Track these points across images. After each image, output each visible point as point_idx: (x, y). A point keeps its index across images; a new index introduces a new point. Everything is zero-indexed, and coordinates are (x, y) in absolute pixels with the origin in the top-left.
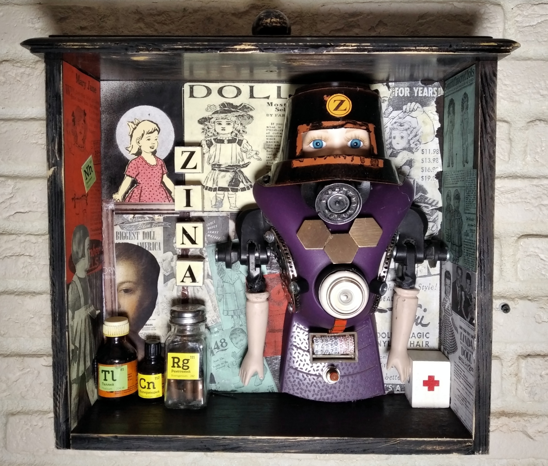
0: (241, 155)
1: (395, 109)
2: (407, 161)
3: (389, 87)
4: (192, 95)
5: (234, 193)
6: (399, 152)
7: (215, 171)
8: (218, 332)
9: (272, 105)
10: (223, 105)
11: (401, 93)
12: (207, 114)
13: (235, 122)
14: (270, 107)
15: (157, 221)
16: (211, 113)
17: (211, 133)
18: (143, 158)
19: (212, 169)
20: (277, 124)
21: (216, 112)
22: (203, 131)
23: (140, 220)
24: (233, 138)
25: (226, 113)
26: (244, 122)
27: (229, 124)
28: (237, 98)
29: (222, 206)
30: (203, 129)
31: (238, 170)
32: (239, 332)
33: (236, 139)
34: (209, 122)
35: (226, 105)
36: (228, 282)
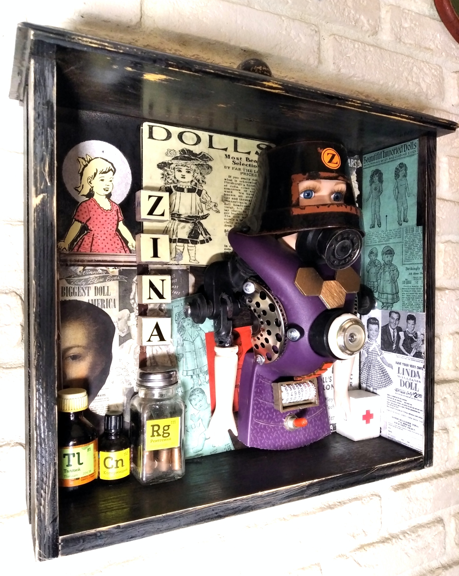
0: (200, 206)
4: (151, 136)
5: (194, 245)
7: (174, 221)
10: (183, 151)
12: (167, 159)
13: (195, 170)
14: (228, 159)
15: (111, 274)
16: (170, 158)
17: (171, 179)
18: (95, 201)
19: (172, 219)
20: (234, 177)
21: (176, 158)
22: (162, 176)
23: (91, 273)
24: (193, 187)
25: (186, 160)
26: (203, 172)
27: (189, 172)
28: (197, 146)
29: (181, 259)
30: (163, 174)
31: (198, 221)
32: (199, 392)
33: (196, 189)
34: (169, 168)
35: (186, 151)
36: (188, 339)
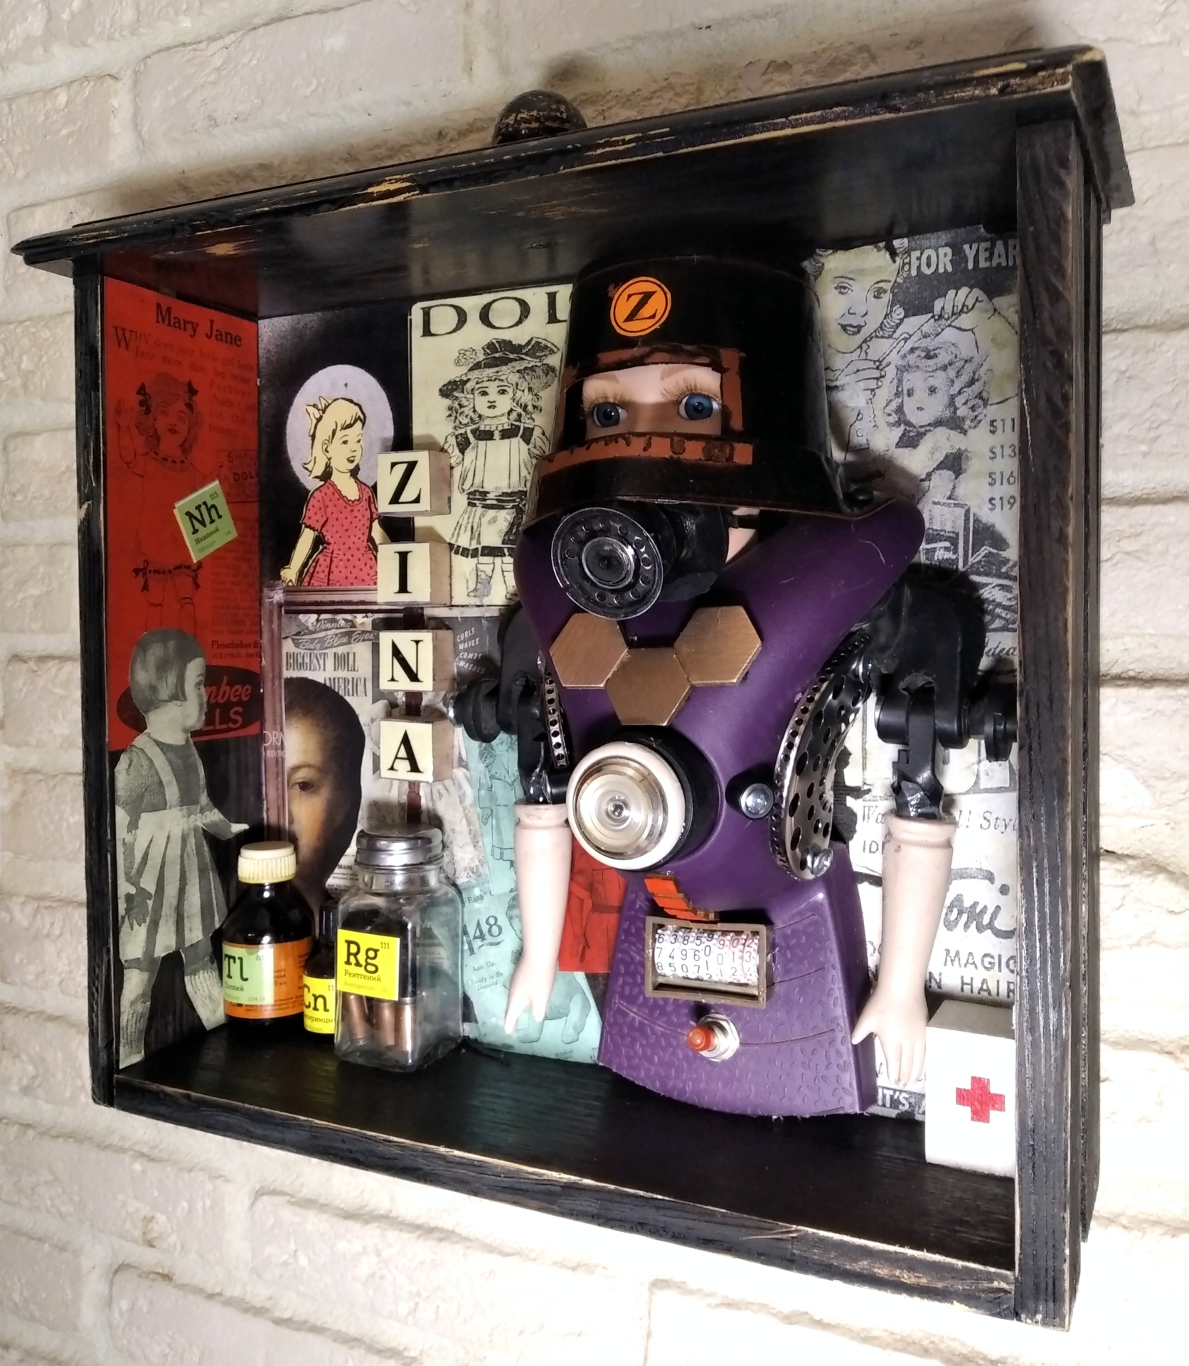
0: (529, 466)
1: (910, 312)
2: (947, 456)
3: (893, 253)
4: (427, 332)
6: (924, 434)
7: (474, 509)
8: (481, 898)
10: (491, 346)
11: (929, 265)
13: (517, 384)
15: (360, 628)
16: (465, 369)
17: (467, 416)
18: (333, 485)
19: (470, 504)
21: (477, 366)
22: (449, 412)
23: (329, 626)
24: (512, 425)
25: (498, 366)
26: (536, 384)
27: (503, 392)
28: (520, 326)
29: (489, 593)
30: (450, 409)
31: (524, 503)
33: (518, 427)
34: (463, 392)
35: (497, 345)
36: (502, 778)
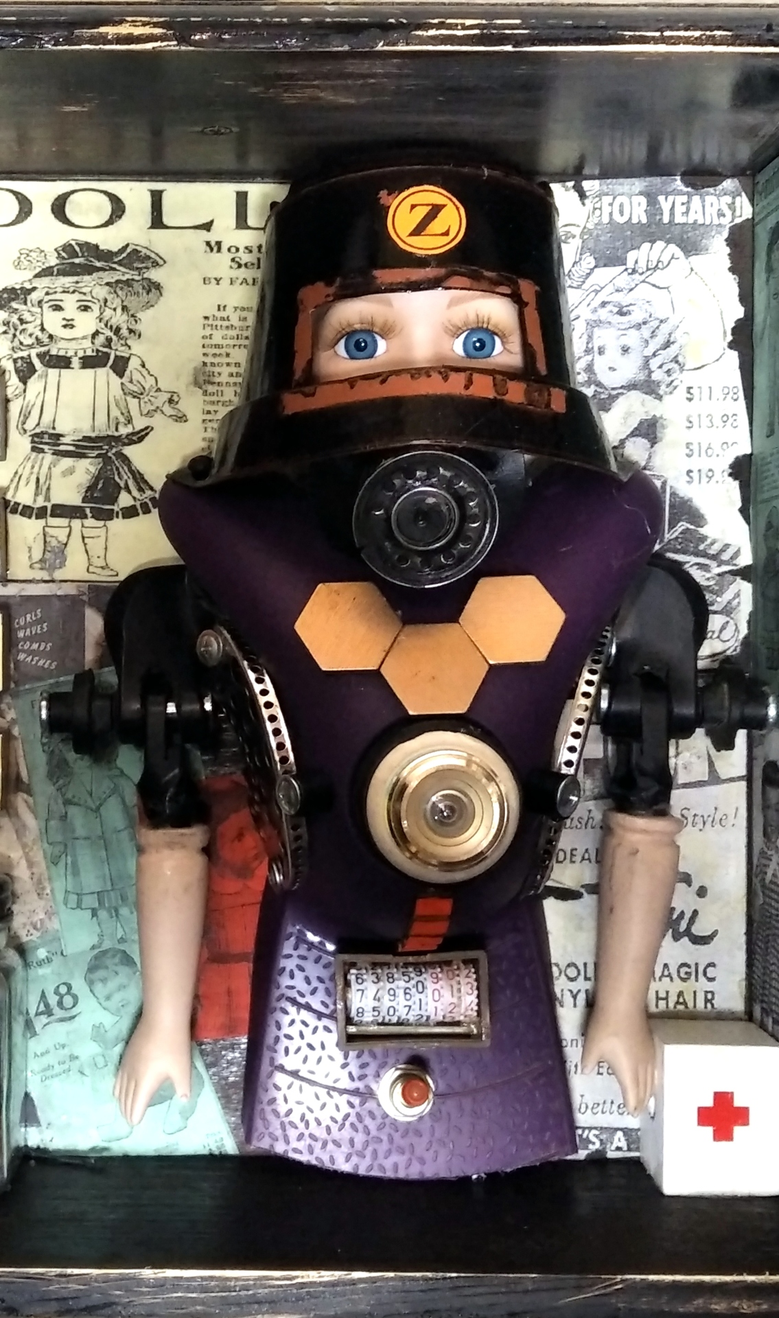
0: (122, 404)
1: (602, 263)
2: (641, 423)
3: (582, 195)
5: (101, 523)
6: (617, 396)
7: (41, 455)
8: (49, 960)
9: (219, 250)
10: (68, 249)
11: (621, 213)
13: (106, 301)
14: (215, 255)
16: (30, 275)
17: (31, 335)
19: (34, 449)
20: (236, 308)
21: (47, 272)
22: (5, 328)
24: (98, 351)
25: (78, 274)
26: (132, 302)
27: (86, 308)
28: (111, 227)
29: (62, 565)
30: (6, 324)
31: (114, 450)
32: (117, 960)
33: (107, 355)
34: (25, 303)
35: (77, 249)
36: (82, 802)
